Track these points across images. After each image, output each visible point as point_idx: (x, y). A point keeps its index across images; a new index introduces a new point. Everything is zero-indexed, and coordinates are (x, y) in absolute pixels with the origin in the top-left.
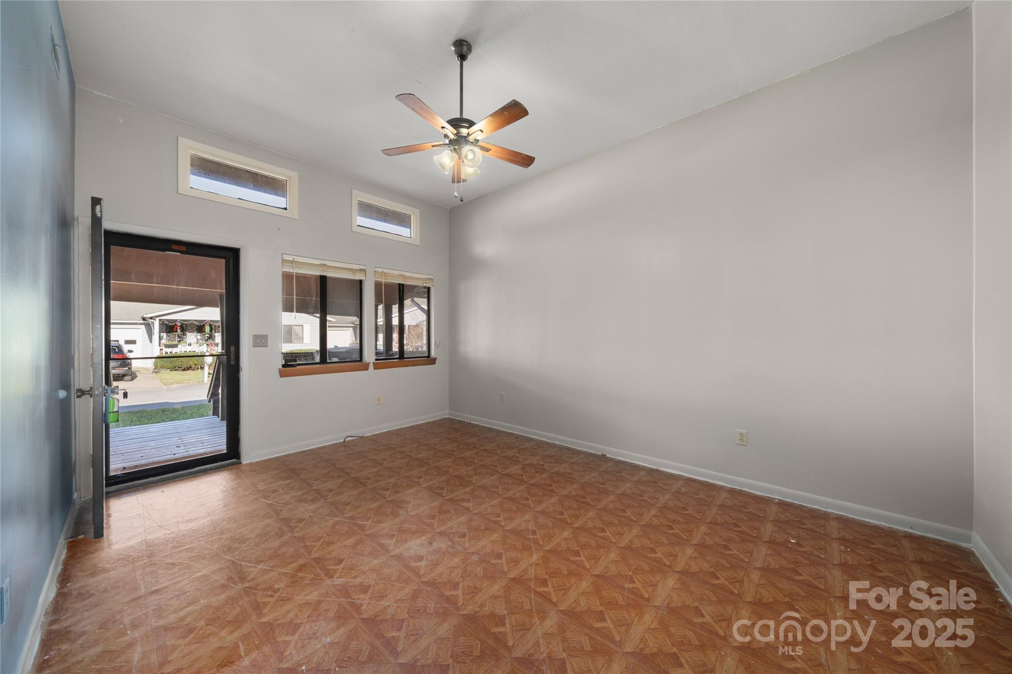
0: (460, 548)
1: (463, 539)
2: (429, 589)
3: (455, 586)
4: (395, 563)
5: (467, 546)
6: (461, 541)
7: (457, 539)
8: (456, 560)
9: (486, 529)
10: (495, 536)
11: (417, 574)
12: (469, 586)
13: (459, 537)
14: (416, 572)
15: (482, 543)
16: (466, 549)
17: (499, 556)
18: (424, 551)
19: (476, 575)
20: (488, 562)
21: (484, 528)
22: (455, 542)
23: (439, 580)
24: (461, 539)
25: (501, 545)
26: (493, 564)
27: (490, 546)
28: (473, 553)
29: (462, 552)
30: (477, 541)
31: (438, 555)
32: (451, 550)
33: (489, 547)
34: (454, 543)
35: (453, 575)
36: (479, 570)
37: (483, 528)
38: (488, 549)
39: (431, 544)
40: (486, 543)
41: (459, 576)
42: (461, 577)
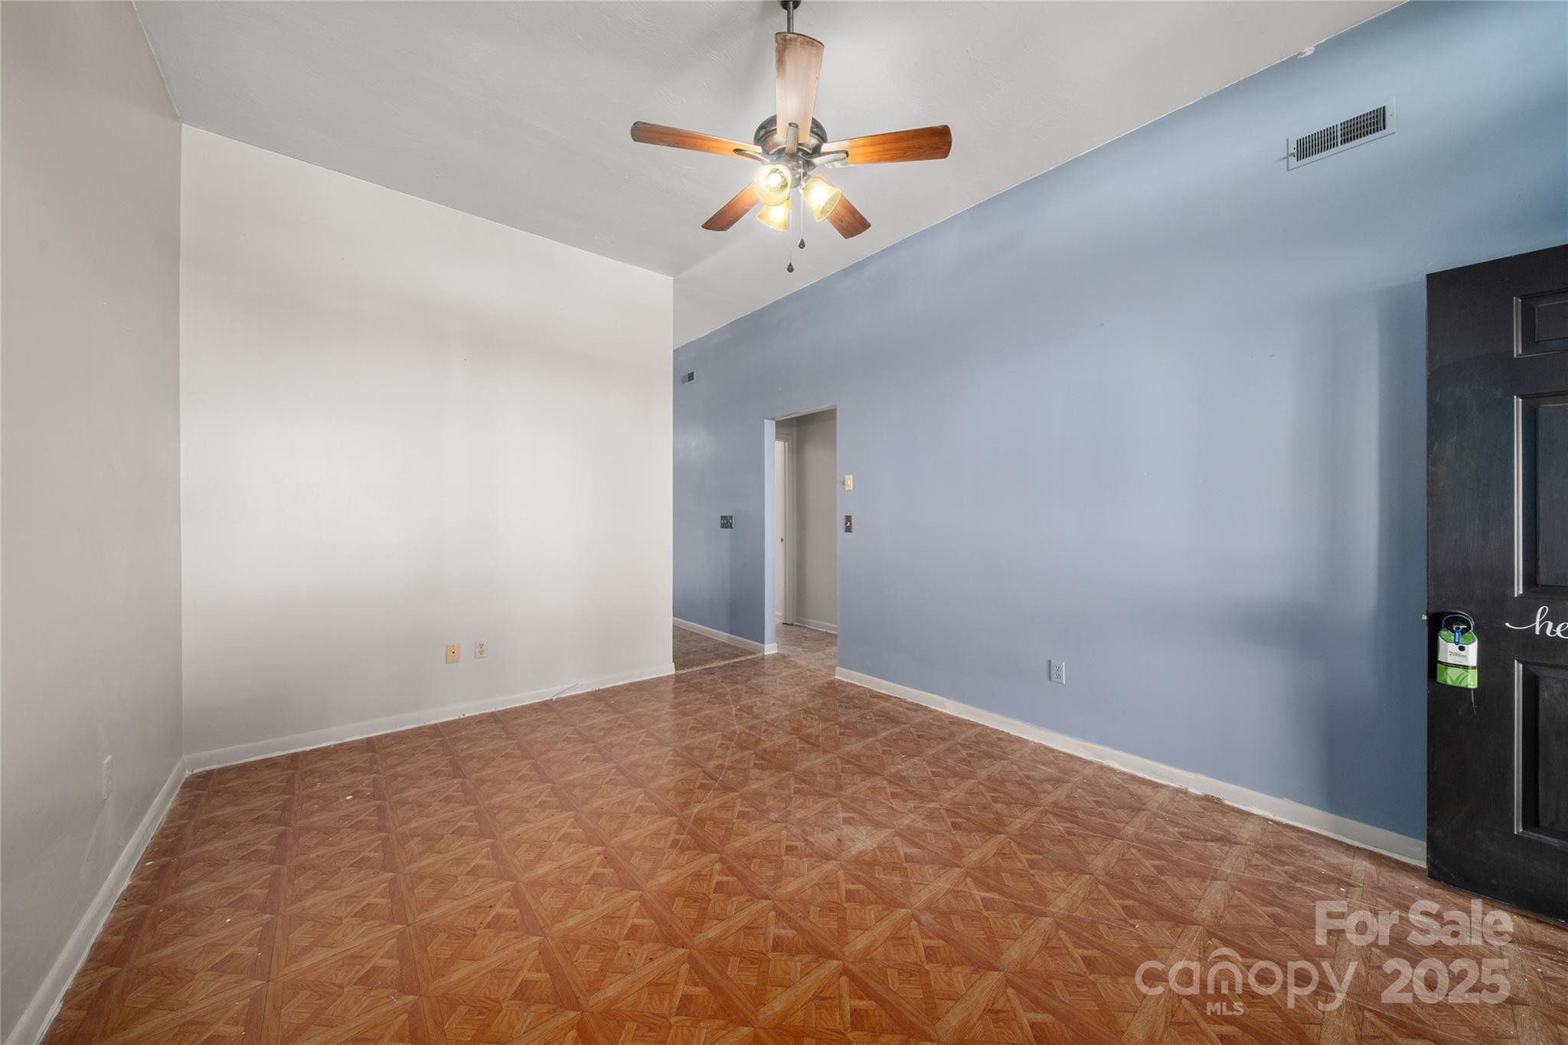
0: (794, 830)
1: (790, 843)
2: (825, 791)
3: (797, 791)
4: (878, 819)
5: (784, 833)
6: (793, 841)
7: (800, 844)
8: (798, 816)
9: (750, 858)
10: (738, 844)
11: (844, 805)
12: (784, 789)
13: (797, 847)
14: (847, 808)
15: (761, 835)
16: (785, 827)
17: (742, 815)
18: (845, 831)
19: (774, 799)
20: (758, 810)
21: (754, 860)
22: (802, 840)
23: (816, 797)
24: (793, 843)
25: (734, 828)
26: (751, 806)
27: (750, 829)
28: (776, 822)
29: (792, 824)
30: (768, 838)
31: (823, 823)
32: (807, 828)
33: (752, 828)
34: (804, 838)
35: (801, 800)
36: (770, 802)
37: (756, 861)
38: (755, 825)
39: (839, 840)
40: (756, 834)
41: (794, 799)
42: (792, 798)
